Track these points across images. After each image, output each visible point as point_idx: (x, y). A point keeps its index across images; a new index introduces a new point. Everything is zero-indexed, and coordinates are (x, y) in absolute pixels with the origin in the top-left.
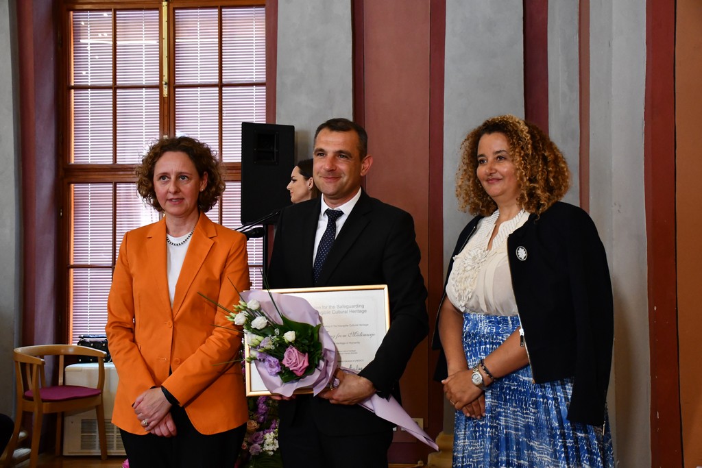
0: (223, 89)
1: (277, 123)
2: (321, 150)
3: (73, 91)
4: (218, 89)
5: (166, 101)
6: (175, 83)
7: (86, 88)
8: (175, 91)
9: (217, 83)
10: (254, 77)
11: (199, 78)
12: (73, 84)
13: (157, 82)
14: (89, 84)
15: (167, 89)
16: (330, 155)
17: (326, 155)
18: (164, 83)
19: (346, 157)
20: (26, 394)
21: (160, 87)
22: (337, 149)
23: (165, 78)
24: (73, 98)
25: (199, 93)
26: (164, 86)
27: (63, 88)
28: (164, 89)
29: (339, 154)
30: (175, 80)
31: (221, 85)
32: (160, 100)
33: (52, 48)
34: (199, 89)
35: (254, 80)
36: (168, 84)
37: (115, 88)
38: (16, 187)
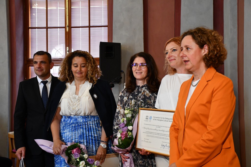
0: (91, 28)
1: (113, 42)
2: (36, 61)
3: (30, 29)
4: (88, 28)
5: (68, 33)
6: (71, 26)
7: (35, 28)
8: (71, 29)
9: (88, 26)
10: (103, 23)
11: (81, 24)
12: (30, 26)
13: (64, 26)
14: (37, 26)
15: (68, 28)
16: (39, 63)
17: (38, 63)
18: (67, 26)
19: (44, 63)
20: (13, 150)
21: (65, 28)
22: (41, 60)
23: (67, 24)
24: (30, 32)
25: (81, 30)
26: (67, 27)
27: (26, 28)
28: (67, 28)
29: (41, 62)
30: (71, 25)
31: (90, 27)
32: (65, 33)
33: (22, 12)
34: (81, 28)
35: (103, 25)
36: (69, 26)
37: (47, 28)
38: (8, 68)
